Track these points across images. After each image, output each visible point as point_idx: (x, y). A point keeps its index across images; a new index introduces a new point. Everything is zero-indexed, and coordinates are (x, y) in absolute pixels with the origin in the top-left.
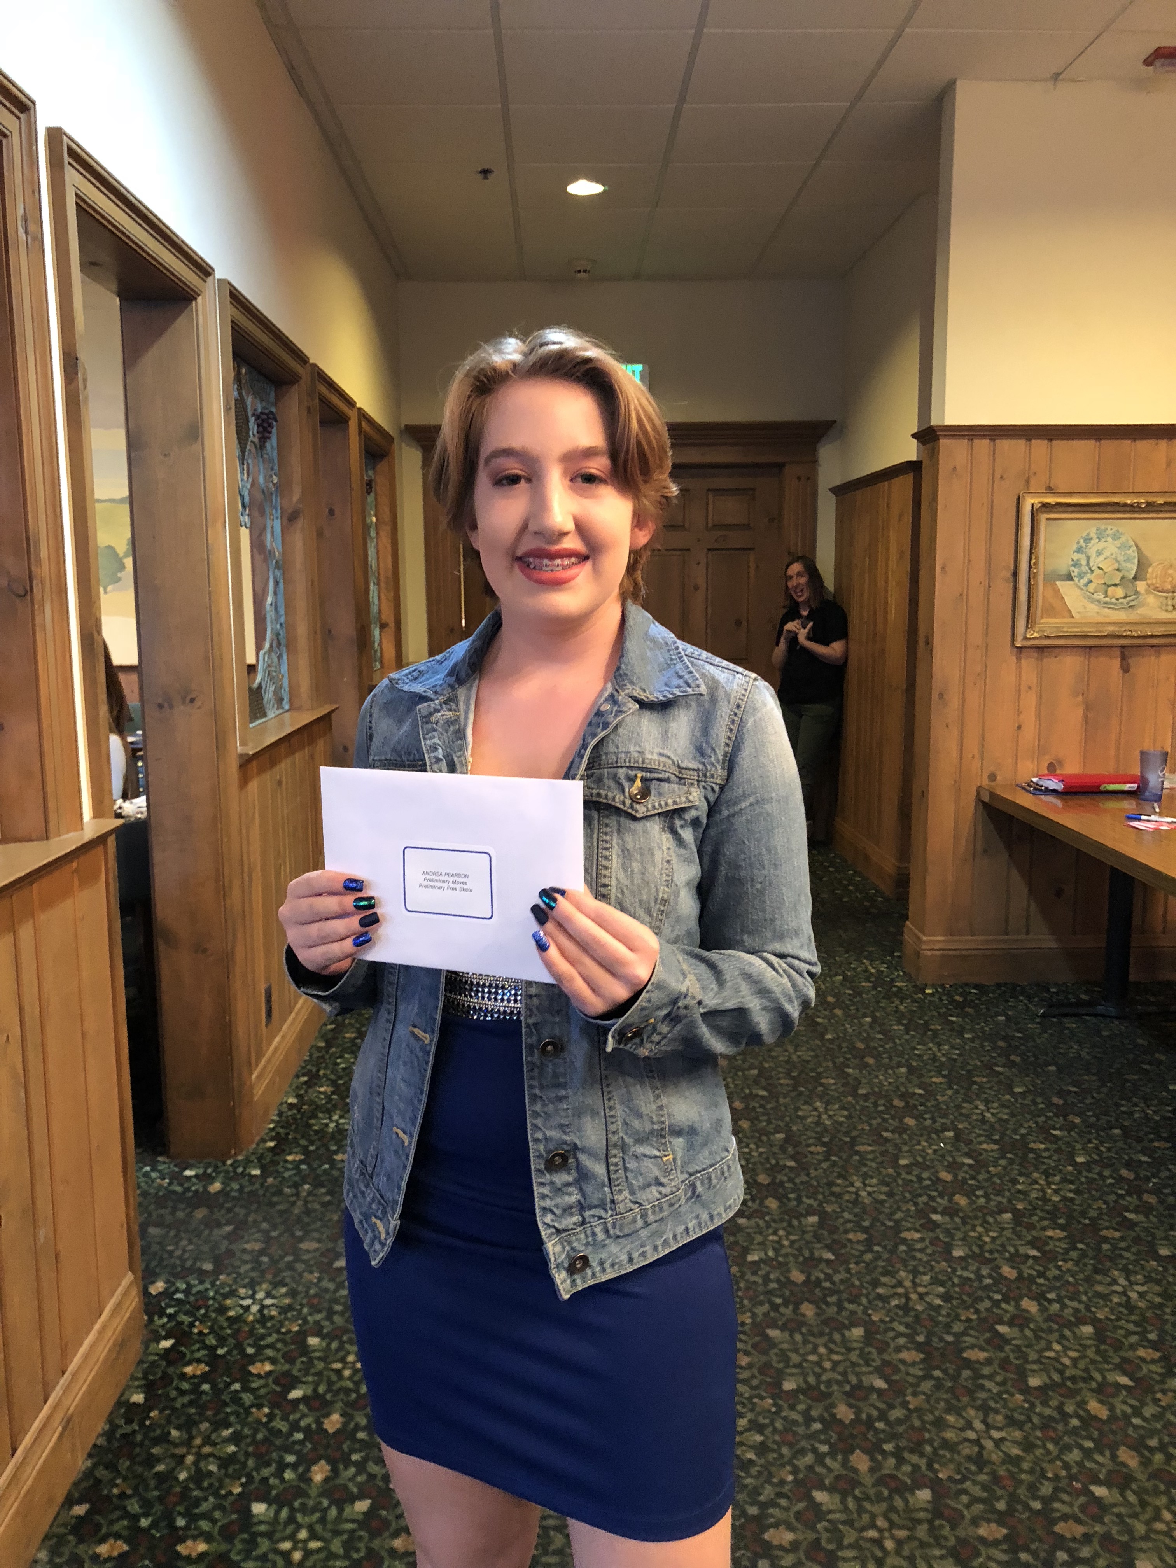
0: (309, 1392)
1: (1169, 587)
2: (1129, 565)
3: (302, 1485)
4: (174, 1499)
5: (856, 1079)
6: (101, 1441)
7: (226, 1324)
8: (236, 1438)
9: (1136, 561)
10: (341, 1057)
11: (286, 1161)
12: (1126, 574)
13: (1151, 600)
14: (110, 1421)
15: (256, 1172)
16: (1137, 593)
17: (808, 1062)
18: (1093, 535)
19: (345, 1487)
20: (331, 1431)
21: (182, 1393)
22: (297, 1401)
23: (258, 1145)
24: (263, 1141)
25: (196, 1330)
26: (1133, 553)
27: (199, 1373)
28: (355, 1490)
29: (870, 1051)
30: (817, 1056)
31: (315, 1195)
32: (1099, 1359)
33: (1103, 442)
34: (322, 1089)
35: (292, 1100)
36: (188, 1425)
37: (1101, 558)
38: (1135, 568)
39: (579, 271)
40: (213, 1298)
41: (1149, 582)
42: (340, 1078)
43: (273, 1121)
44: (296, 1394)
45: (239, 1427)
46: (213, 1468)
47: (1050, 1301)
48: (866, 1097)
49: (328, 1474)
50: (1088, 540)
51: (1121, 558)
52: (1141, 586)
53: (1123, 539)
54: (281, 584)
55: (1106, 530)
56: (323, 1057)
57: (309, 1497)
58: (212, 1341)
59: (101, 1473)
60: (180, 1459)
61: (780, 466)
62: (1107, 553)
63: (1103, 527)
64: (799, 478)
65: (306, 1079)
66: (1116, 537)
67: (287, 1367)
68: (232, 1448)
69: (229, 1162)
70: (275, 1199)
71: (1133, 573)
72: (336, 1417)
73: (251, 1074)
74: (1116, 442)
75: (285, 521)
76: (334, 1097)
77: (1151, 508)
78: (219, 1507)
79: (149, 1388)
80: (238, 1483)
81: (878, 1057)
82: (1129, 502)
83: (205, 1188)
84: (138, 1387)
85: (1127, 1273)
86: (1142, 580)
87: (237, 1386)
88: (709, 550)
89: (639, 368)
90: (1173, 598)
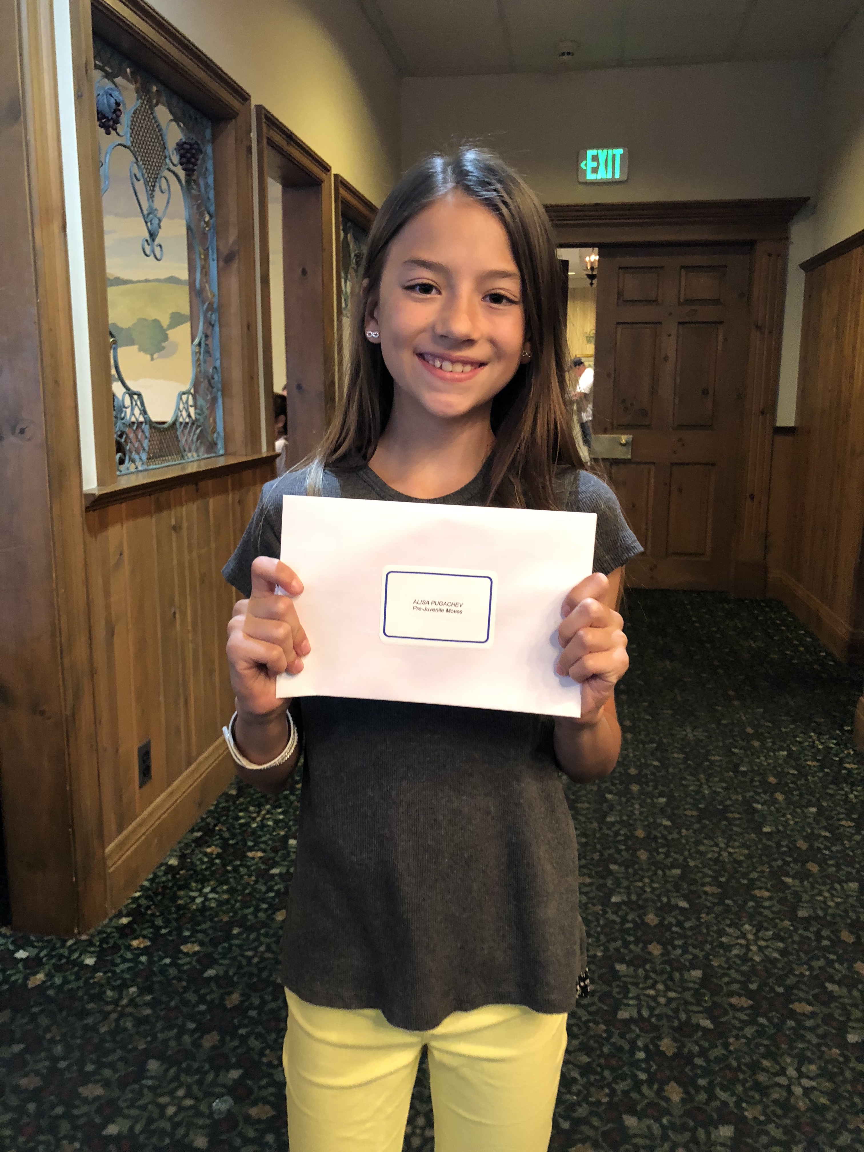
5: (795, 893)
10: (246, 810)
11: (129, 948)
15: (90, 961)
17: (740, 863)
23: (111, 920)
24: (120, 915)
29: (813, 854)
30: (749, 857)
31: (136, 1006)
34: (209, 850)
35: (173, 862)
39: (563, 54)
42: (233, 836)
43: (143, 888)
48: (807, 922)
54: (217, 328)
56: (227, 809)
61: (751, 244)
64: (770, 255)
65: (199, 834)
69: (70, 943)
70: (90, 1006)
73: (103, 847)
75: (221, 263)
76: (217, 861)
81: (822, 863)
83: (26, 978)
88: (680, 323)
89: (618, 152)
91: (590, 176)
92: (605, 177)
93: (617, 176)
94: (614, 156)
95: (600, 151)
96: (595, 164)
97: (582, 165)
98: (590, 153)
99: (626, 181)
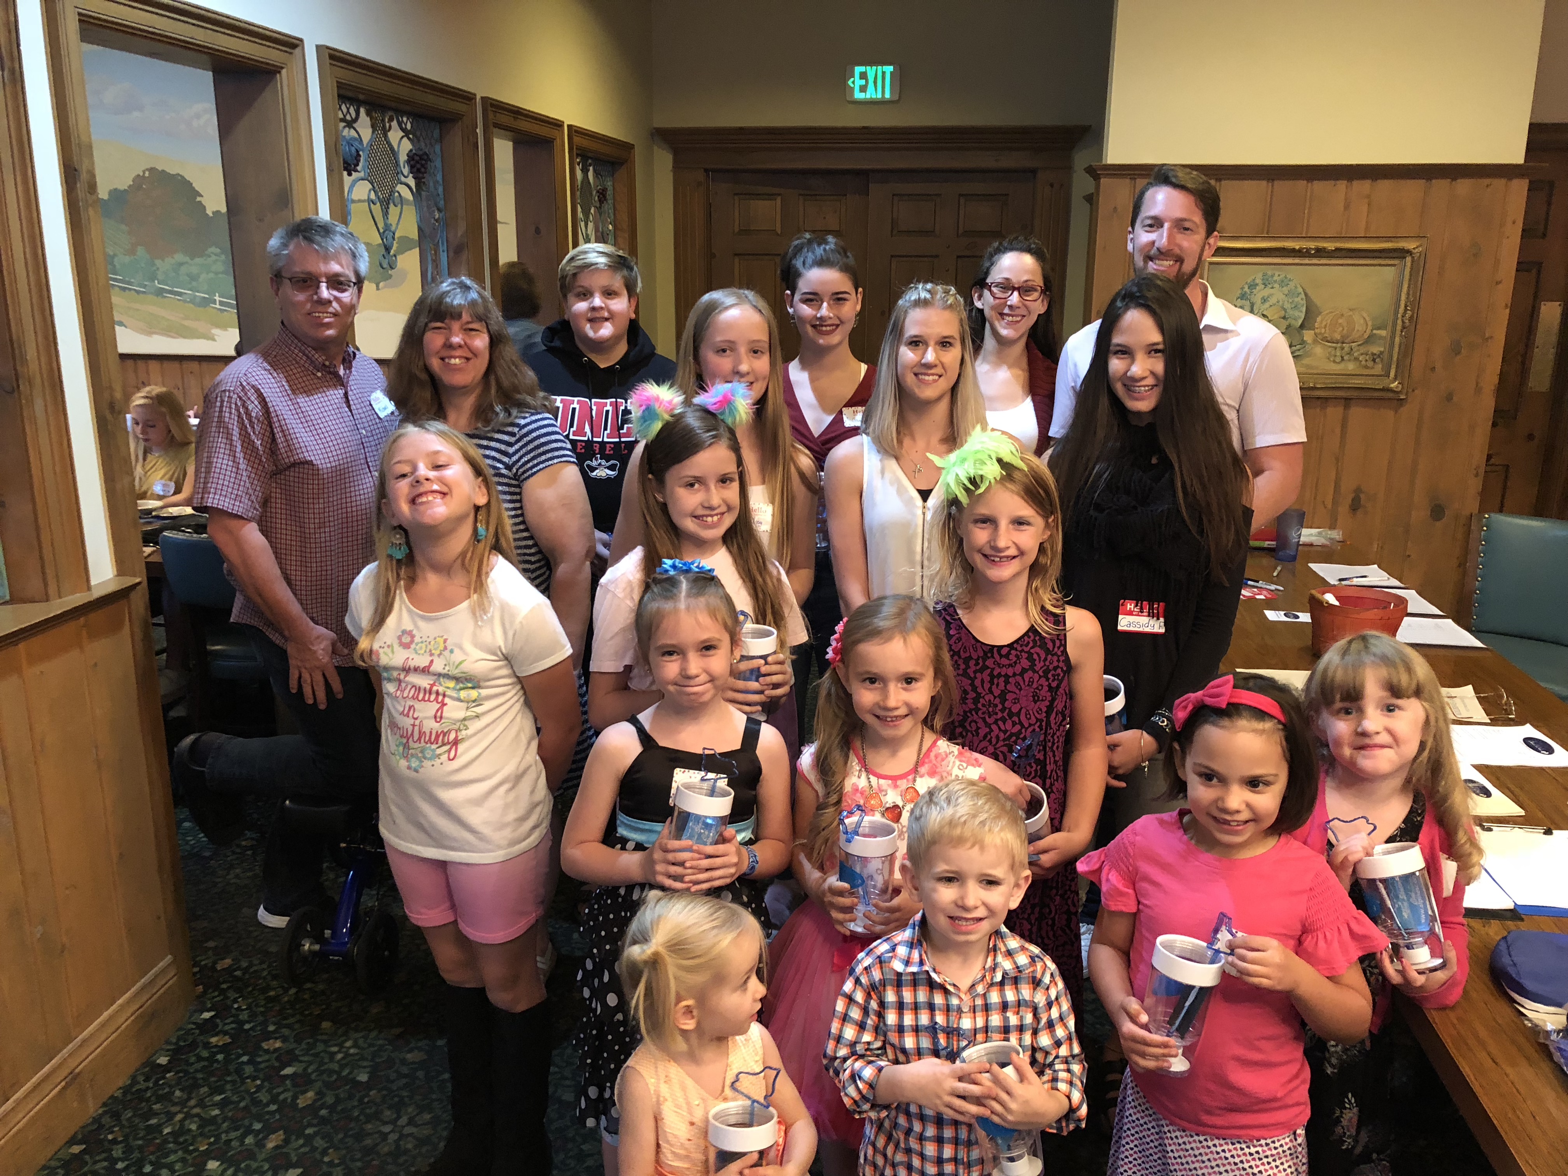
0: (300, 1070)
1: (1338, 336)
2: (1297, 313)
3: (256, 1150)
4: (151, 1149)
6: (118, 1094)
7: (263, 1003)
8: (222, 1105)
9: (1304, 309)
12: (1293, 322)
13: (1318, 350)
14: (134, 1078)
16: (1303, 342)
18: (1258, 281)
19: (287, 1154)
20: (300, 1106)
21: (200, 1059)
22: (286, 1076)
25: (236, 1006)
26: (1301, 300)
27: (221, 1043)
28: (294, 1159)
33: (1276, 182)
36: (191, 1088)
37: (1267, 305)
38: (1303, 316)
40: (265, 978)
41: (1317, 331)
44: (288, 1071)
45: (229, 1094)
46: (193, 1127)
49: (280, 1143)
50: (1253, 286)
51: (1287, 306)
52: (1308, 335)
53: (1292, 285)
55: (1272, 276)
57: (255, 1160)
58: (244, 1016)
59: (106, 1120)
60: (170, 1116)
61: (1033, 172)
62: (1273, 300)
63: (1270, 273)
64: (1052, 185)
66: (1282, 284)
67: (294, 1046)
68: (217, 1112)
71: (1300, 322)
72: (310, 1094)
74: (1291, 182)
75: (451, 254)
77: (1320, 253)
78: (183, 1160)
79: (176, 1054)
80: (206, 1141)
82: (1297, 247)
84: (168, 1050)
86: (1310, 329)
87: (245, 1059)
88: (958, 257)
89: (889, 69)
90: (1343, 349)
91: (858, 95)
92: (874, 96)
93: (888, 95)
94: (884, 73)
95: (868, 68)
96: (863, 82)
97: (850, 83)
98: (858, 70)
99: (897, 102)
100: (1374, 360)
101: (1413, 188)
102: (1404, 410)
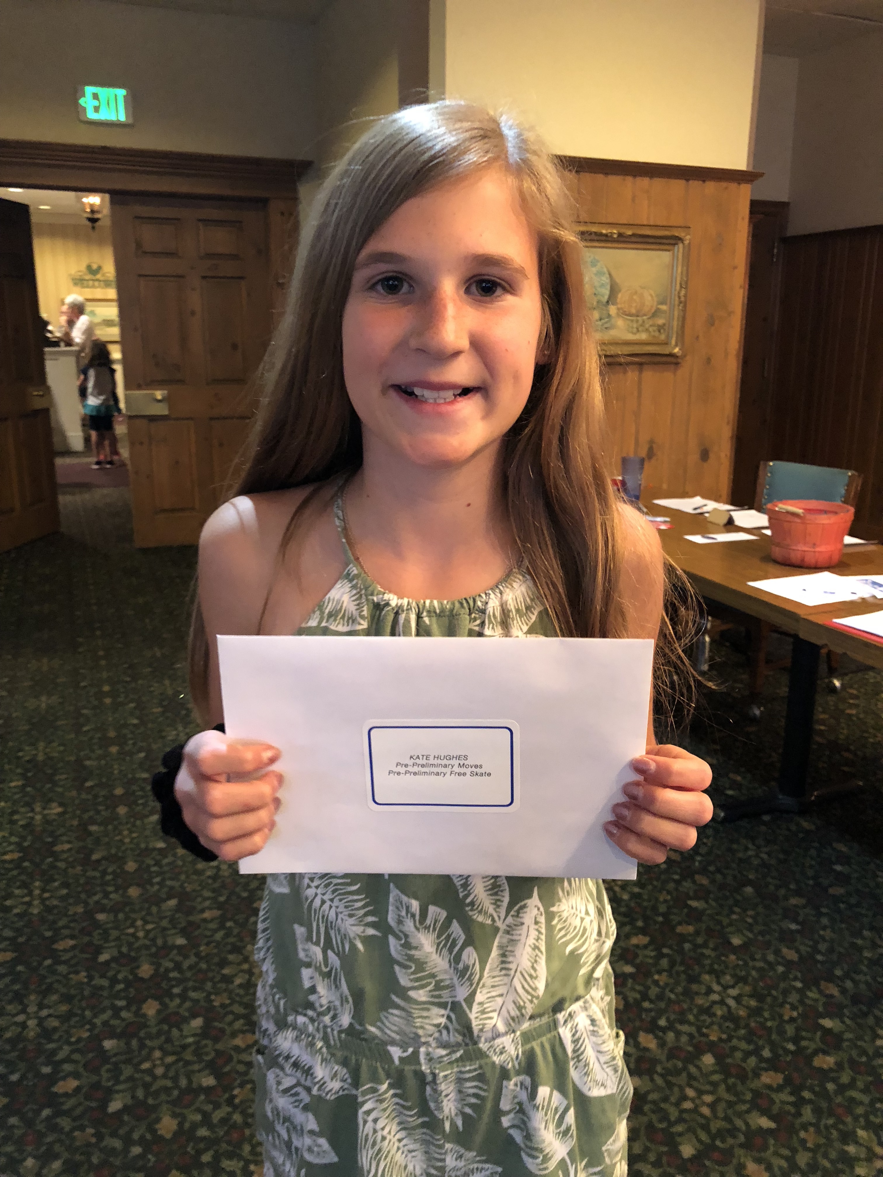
1: (633, 311)
2: (605, 290)
9: (608, 287)
12: (601, 299)
13: (620, 323)
16: (609, 316)
26: (605, 279)
32: (733, 1098)
33: (580, 175)
38: (608, 293)
41: (619, 306)
47: (664, 1030)
51: (597, 284)
52: (613, 310)
53: (598, 266)
61: (264, 201)
64: (282, 214)
66: (592, 264)
71: (606, 297)
74: (591, 175)
77: (621, 238)
82: (604, 232)
85: (718, 975)
86: (613, 304)
88: (203, 278)
89: (121, 92)
90: (637, 321)
91: (92, 116)
92: (109, 118)
93: (122, 118)
94: (116, 96)
95: (100, 89)
96: (96, 103)
97: (82, 103)
98: (90, 90)
99: (133, 125)
100: (659, 331)
101: (678, 185)
102: (680, 372)
